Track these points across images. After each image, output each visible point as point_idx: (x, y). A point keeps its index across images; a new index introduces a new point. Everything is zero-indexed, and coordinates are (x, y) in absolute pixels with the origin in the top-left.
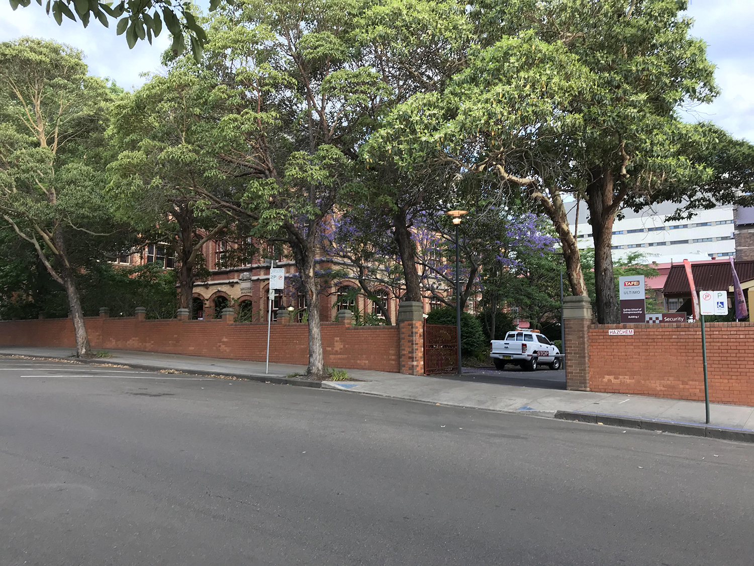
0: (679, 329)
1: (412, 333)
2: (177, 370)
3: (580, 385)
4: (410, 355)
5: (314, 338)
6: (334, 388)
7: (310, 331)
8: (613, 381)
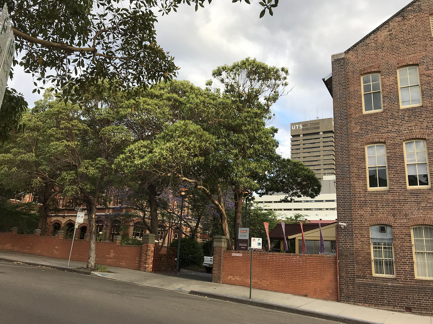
0: (260, 255)
1: (147, 250)
2: (22, 262)
3: (218, 280)
4: (145, 261)
5: (91, 249)
6: (97, 276)
7: (90, 245)
8: (232, 279)
